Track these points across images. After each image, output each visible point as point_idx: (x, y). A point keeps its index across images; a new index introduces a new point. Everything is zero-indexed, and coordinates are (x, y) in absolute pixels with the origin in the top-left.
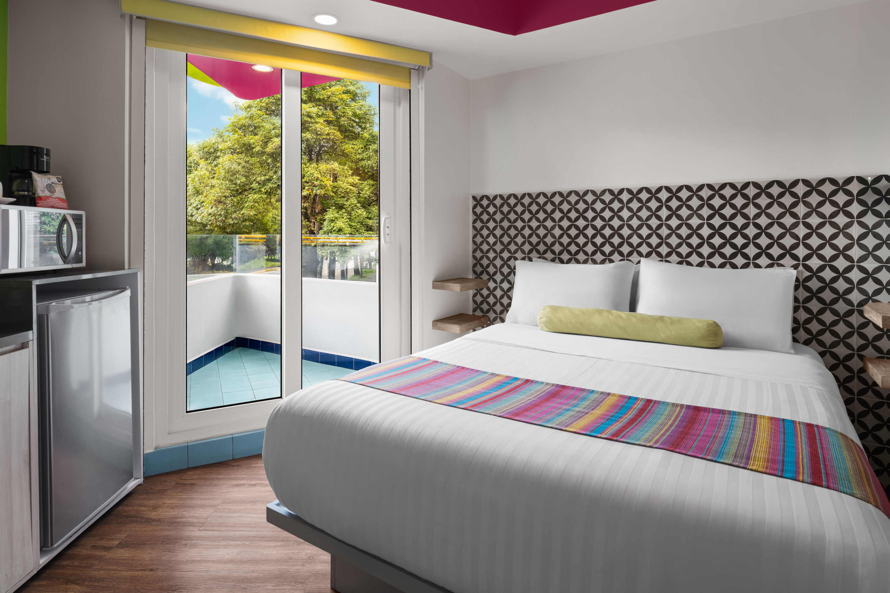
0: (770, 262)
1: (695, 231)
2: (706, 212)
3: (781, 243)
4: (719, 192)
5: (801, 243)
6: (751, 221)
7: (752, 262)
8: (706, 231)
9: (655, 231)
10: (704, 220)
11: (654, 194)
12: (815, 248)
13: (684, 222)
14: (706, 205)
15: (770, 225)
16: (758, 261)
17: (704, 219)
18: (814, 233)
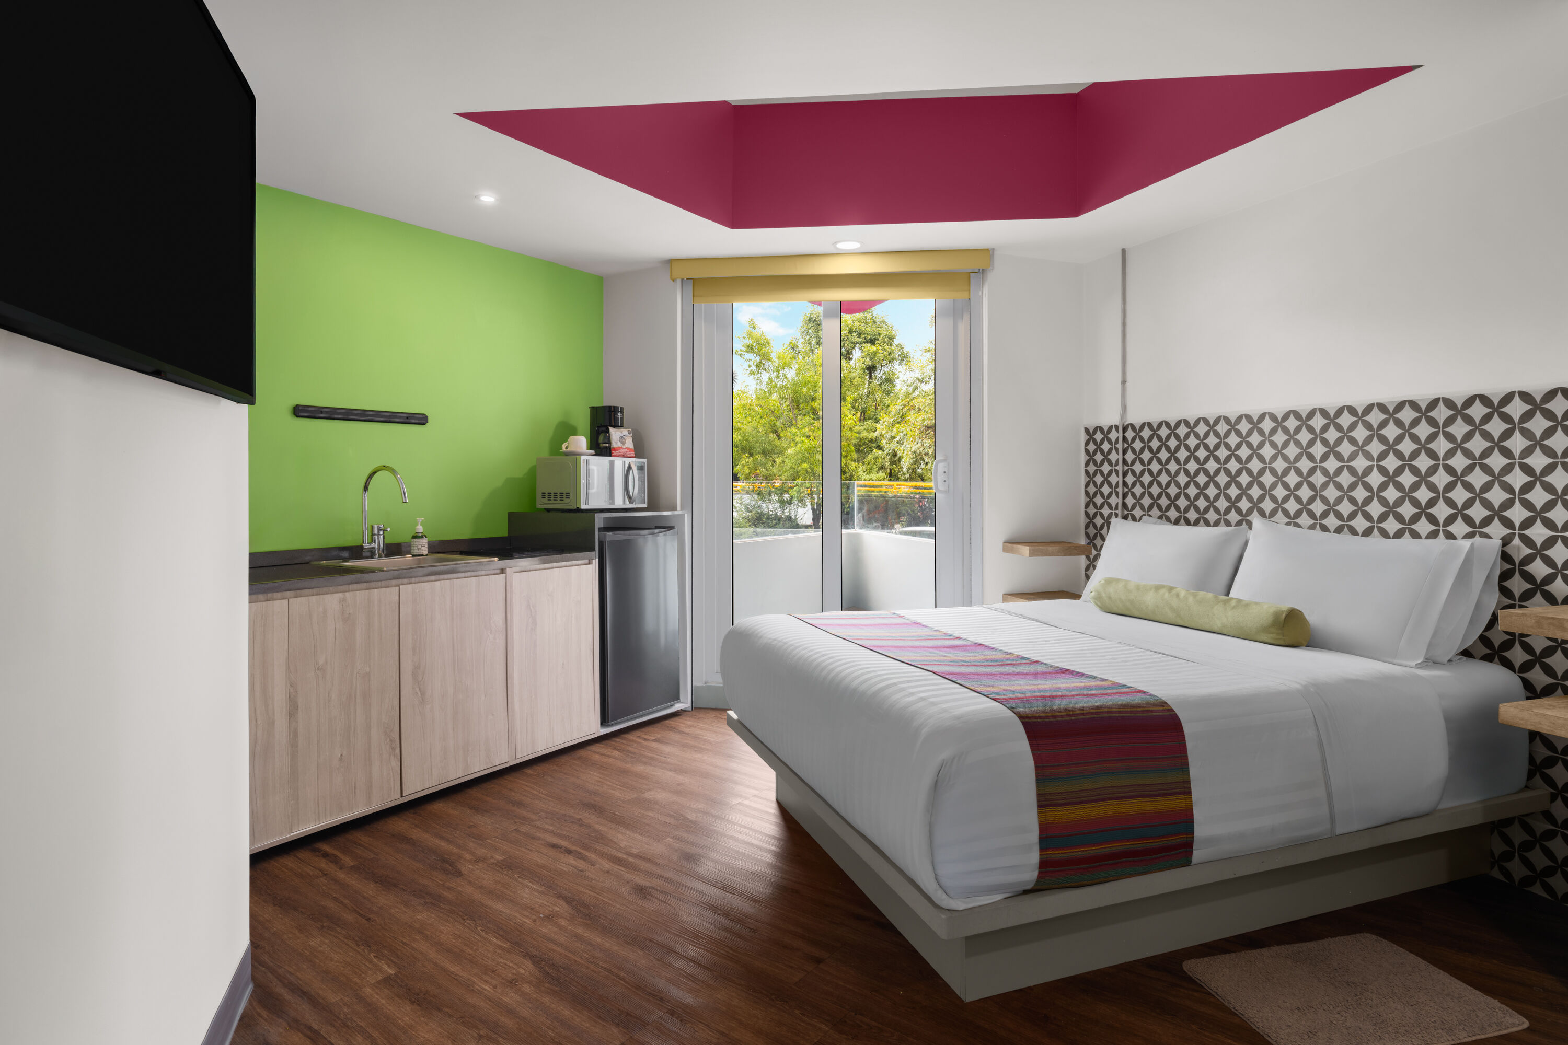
0: (1469, 530)
1: (1360, 479)
2: (1376, 448)
3: (1486, 498)
4: (1394, 416)
5: (1517, 500)
6: (1441, 462)
7: (1443, 530)
8: (1375, 479)
9: (1306, 479)
10: (1374, 461)
11: (1304, 419)
12: (1538, 508)
13: (1346, 465)
14: (1375, 437)
15: (1469, 469)
16: (1451, 528)
17: (1373, 458)
18: (1538, 482)
